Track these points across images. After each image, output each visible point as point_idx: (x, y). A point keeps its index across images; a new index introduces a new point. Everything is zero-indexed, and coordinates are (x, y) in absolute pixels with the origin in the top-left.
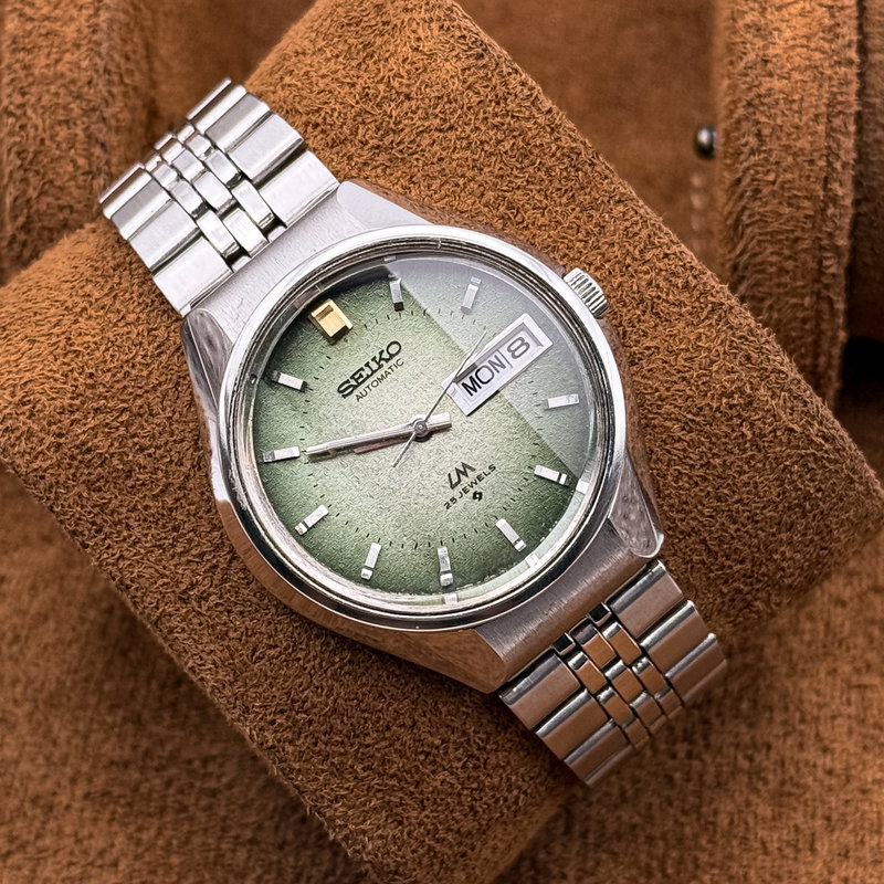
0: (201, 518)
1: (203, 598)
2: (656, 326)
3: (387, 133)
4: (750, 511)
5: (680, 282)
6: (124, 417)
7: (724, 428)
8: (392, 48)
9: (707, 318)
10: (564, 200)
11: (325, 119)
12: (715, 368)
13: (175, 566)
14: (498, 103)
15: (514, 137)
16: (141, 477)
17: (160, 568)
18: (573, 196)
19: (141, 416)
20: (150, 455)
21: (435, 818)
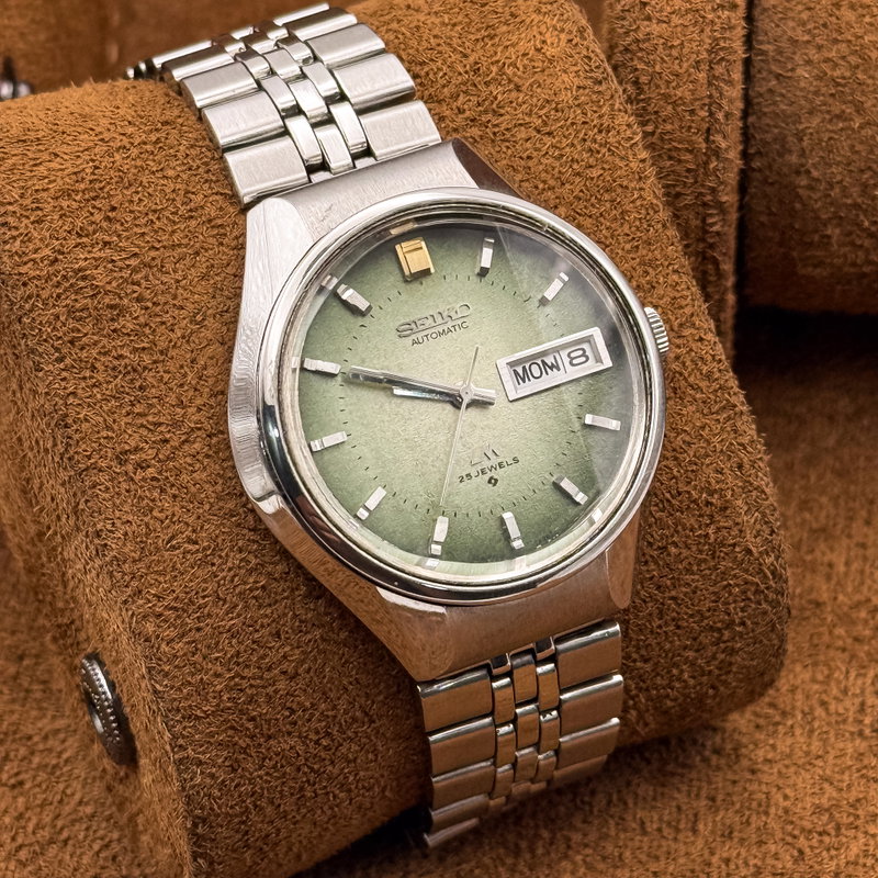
0: (171, 389)
1: (141, 466)
4: (678, 613)
5: (705, 369)
6: (133, 262)
7: (692, 521)
10: (628, 247)
13: (126, 424)
14: (600, 132)
15: (603, 169)
17: (110, 420)
18: (637, 247)
19: (151, 267)
21: (266, 781)
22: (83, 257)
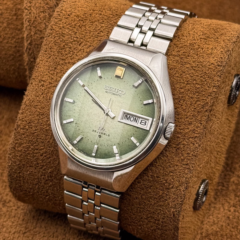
2: (173, 153)
3: (185, 55)
6: (75, 39)
8: (210, 43)
9: (184, 164)
10: (192, 110)
11: (181, 39)
12: (171, 174)
13: (47, 74)
16: (63, 52)
17: (44, 71)
18: (195, 111)
20: (69, 50)
22: (67, 31)
